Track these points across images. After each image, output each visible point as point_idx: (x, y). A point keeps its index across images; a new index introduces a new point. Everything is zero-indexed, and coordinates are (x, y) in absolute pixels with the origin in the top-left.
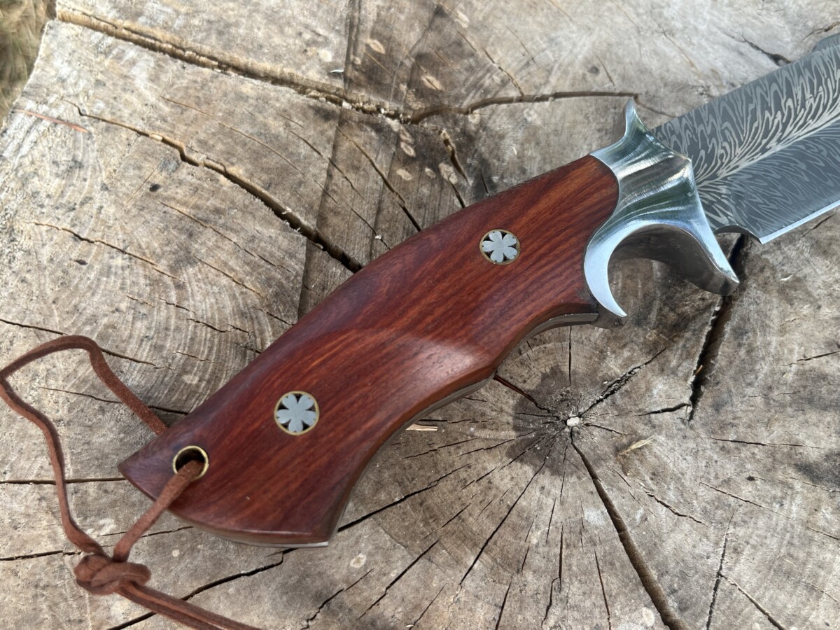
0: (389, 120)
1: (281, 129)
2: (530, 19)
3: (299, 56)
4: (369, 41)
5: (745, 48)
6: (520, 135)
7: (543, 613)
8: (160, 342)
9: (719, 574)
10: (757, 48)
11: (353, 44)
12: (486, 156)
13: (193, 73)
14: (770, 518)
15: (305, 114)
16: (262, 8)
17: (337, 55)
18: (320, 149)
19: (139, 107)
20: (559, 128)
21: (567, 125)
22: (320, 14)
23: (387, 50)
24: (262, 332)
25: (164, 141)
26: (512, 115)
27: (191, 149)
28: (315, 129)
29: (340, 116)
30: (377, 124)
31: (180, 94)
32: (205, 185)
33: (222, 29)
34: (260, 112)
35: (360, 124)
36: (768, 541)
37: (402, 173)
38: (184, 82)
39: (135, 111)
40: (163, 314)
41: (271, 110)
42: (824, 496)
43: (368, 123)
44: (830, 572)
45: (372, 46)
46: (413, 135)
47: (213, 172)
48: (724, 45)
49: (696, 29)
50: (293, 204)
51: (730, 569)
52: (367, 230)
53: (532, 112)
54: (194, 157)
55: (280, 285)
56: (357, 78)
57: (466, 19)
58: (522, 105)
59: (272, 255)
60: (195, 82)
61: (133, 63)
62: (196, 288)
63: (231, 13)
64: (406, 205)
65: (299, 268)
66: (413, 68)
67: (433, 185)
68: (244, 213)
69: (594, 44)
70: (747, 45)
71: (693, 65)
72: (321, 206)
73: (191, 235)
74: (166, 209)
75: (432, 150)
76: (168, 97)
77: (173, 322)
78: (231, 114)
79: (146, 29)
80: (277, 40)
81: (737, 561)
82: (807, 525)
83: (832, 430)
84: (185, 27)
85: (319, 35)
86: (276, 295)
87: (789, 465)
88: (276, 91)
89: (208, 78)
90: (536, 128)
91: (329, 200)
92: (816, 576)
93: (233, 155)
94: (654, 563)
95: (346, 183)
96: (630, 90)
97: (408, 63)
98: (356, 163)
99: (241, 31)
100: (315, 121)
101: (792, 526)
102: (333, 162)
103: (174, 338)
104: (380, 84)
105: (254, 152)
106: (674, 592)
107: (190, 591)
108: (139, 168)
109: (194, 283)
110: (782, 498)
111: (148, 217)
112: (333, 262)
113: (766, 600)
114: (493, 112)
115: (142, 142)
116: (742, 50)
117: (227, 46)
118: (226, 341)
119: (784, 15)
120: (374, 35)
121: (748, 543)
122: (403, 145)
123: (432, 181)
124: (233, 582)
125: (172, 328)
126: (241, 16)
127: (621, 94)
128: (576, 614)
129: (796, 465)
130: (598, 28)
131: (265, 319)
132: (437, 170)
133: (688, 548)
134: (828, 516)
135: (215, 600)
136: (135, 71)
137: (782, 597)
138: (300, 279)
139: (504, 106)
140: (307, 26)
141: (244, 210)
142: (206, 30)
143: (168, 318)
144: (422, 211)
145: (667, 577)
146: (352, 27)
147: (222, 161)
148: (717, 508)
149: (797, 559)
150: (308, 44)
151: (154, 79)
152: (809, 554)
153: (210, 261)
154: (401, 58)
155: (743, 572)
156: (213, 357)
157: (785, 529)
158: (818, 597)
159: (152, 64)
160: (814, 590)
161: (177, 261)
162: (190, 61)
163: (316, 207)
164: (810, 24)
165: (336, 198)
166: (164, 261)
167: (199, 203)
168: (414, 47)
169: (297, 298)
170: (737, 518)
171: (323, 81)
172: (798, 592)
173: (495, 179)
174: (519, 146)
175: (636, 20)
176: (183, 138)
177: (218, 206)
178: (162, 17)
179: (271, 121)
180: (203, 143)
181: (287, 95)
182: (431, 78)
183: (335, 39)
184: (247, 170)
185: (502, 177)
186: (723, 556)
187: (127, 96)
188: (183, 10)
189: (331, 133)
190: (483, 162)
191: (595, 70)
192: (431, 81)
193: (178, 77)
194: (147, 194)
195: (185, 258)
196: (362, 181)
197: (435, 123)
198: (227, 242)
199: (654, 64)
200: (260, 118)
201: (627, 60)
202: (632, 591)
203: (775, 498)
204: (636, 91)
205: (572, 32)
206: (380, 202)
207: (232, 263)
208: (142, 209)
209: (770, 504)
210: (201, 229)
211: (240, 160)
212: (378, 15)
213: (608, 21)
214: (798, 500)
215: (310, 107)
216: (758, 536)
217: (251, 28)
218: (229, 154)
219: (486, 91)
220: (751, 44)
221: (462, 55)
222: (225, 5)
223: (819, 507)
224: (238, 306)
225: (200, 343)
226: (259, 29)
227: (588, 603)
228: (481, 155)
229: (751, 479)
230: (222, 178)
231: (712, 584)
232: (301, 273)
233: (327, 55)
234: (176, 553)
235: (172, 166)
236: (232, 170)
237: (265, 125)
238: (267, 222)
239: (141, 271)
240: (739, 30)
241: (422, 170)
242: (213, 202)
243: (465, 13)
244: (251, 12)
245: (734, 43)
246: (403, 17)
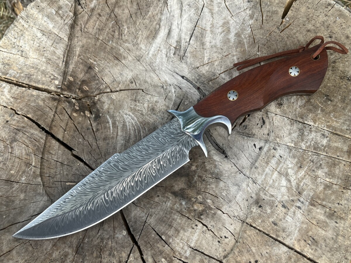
0: (73, 100)
1: (42, 104)
2: (115, 68)
3: (49, 83)
4: (69, 77)
5: (175, 74)
6: (109, 102)
7: (97, 232)
8: (5, 163)
9: (145, 222)
10: (178, 74)
11: (64, 78)
12: (99, 108)
13: (20, 90)
14: (162, 206)
15: (49, 100)
16: (41, 70)
17: (60, 82)
18: (52, 109)
19: (5, 99)
20: (120, 100)
21: (122, 99)
22: (56, 71)
23: (74, 80)
24: (32, 159)
25: (11, 109)
26: (107, 96)
27: (18, 110)
28: (51, 103)
29: (59, 99)
30: (69, 101)
31: (16, 96)
32: (21, 120)
33: (29, 76)
34: (37, 99)
35: (64, 101)
36: (160, 213)
37: (75, 114)
38: (17, 92)
39: (4, 101)
40: (7, 155)
41: (40, 99)
42: (178, 200)
43: (66, 101)
44: (176, 221)
45: (70, 79)
46: (79, 104)
47: (23, 116)
48: (169, 74)
49: (162, 69)
50: (43, 124)
51: (148, 220)
52: (63, 131)
53: (113, 95)
54: (18, 113)
55: (38, 146)
56: (65, 88)
57: (97, 69)
58: (111, 93)
59: (37, 139)
60: (21, 92)
61: (4, 88)
62: (16, 148)
63: (32, 72)
64: (75, 123)
65: (43, 142)
66: (81, 85)
67: (83, 117)
68: (30, 127)
69: (133, 75)
70: (175, 73)
71: (160, 80)
72: (51, 125)
73: (16, 134)
74: (10, 127)
75: (84, 107)
76: (13, 96)
77: (9, 157)
78: (29, 100)
79: (9, 78)
80: (44, 79)
81: (151, 218)
82: (172, 208)
83: (183, 182)
84: (19, 76)
85: (55, 77)
86: (37, 149)
87: (169, 192)
88: (42, 93)
89: (24, 91)
90: (114, 100)
91: (54, 123)
92: (172, 222)
93: (29, 112)
94: (128, 219)
95: (59, 118)
96: (141, 88)
97: (79, 83)
98: (62, 112)
99: (34, 77)
100: (52, 101)
101: (168, 209)
102: (56, 112)
103: (9, 161)
104: (71, 89)
105: (34, 111)
106: (132, 226)
107: (7, 226)
108: (4, 116)
109: (16, 147)
110: (166, 201)
111: (5, 129)
112: (53, 139)
113: (157, 228)
114: (102, 96)
115: (5, 109)
116: (174, 75)
117: (30, 81)
118: (23, 162)
119: (187, 64)
120: (71, 76)
121: (154, 213)
122: (76, 106)
123: (82, 116)
124: (18, 224)
125: (9, 159)
126: (35, 72)
127: (138, 89)
128: (106, 232)
129: (171, 192)
130: (134, 70)
131: (33, 156)
132: (84, 113)
133: (138, 215)
134: (178, 206)
135: (13, 228)
136: (5, 90)
137: (161, 228)
138: (43, 145)
139: (106, 94)
140: (52, 74)
141: (31, 127)
142: (25, 77)
143: (8, 156)
144: (79, 125)
145: (131, 223)
146: (65, 74)
147: (26, 113)
148: (148, 204)
149: (167, 218)
150: (52, 80)
151: (9, 92)
152: (171, 216)
153: (20, 141)
154: (77, 82)
155: (152, 221)
156: (19, 166)
157: (165, 209)
158: (171, 228)
159: (9, 88)
160: (170, 226)
161: (12, 141)
162: (19, 86)
163: (50, 125)
164: (193, 66)
165: (55, 122)
166: (8, 141)
167: (19, 125)
168: (82, 78)
169: (42, 150)
170: (153, 207)
171: (55, 90)
172: (166, 226)
173: (101, 115)
174: (108, 106)
175: (146, 67)
176: (16, 108)
177: (24, 125)
178: (13, 74)
179: (40, 102)
180: (21, 109)
181: (45, 94)
182: (86, 87)
183: (59, 77)
184: (32, 116)
185: (103, 114)
186: (147, 217)
187: (2, 97)
188: (19, 72)
189: (56, 104)
190: (98, 110)
191: (132, 83)
192: (85, 88)
193: (16, 91)
194: (5, 123)
195: (14, 140)
196: (63, 117)
197: (85, 100)
198: (25, 135)
199: (149, 80)
200: (37, 101)
201: (142, 79)
202: (121, 226)
203: (164, 201)
204: (143, 88)
205: (127, 71)
206: (67, 123)
207: (26, 141)
208: (4, 127)
209: (163, 203)
210: (19, 132)
211: (30, 113)
212: (73, 70)
213: (138, 68)
214: (170, 202)
215: (51, 97)
216: (158, 211)
217: (37, 76)
218: (28, 111)
219: (101, 90)
220: (176, 73)
221: (95, 80)
222: (31, 70)
223: (176, 203)
224: (26, 152)
225: (16, 163)
226: (39, 76)
227: (109, 229)
228: (97, 108)
229: (158, 196)
230: (25, 118)
231: (143, 224)
232: (44, 143)
233: (57, 82)
234: (4, 217)
235: (12, 116)
236: (28, 116)
237: (38, 103)
238: (36, 130)
239: (2, 144)
240: (173, 69)
241: (80, 113)
242: (22, 125)
243: (97, 68)
244: (38, 71)
245: (172, 73)
246: (79, 70)
